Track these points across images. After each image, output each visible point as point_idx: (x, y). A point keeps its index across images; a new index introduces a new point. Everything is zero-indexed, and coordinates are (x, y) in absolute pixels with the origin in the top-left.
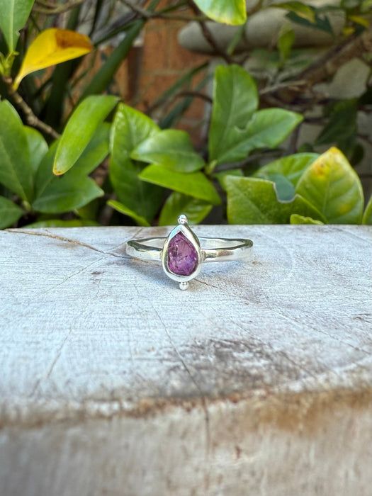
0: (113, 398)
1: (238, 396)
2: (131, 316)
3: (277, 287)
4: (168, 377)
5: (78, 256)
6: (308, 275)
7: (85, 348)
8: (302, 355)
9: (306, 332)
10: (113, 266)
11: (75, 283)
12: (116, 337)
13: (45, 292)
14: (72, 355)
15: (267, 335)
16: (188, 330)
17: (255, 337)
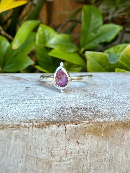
0: (30, 121)
1: (78, 122)
2: (40, 100)
3: (102, 93)
4: (51, 117)
5: (21, 82)
6: (116, 89)
7: (21, 109)
8: (106, 112)
9: (110, 105)
10: (35, 85)
11: (19, 91)
12: (33, 106)
13: (6, 93)
14: (16, 110)
15: (93, 106)
16: (62, 104)
17: (88, 106)
